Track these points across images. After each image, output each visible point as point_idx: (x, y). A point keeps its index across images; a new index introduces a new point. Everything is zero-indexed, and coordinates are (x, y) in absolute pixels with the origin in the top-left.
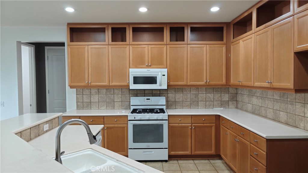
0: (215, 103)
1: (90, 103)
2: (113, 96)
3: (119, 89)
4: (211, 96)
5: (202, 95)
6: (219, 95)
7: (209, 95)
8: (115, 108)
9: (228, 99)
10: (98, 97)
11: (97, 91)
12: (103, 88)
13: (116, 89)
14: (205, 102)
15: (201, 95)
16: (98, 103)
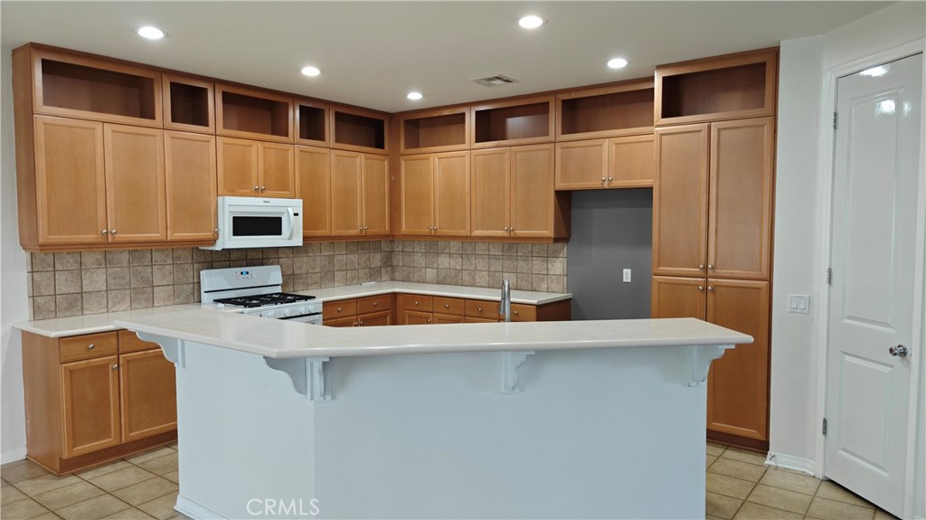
0: (362, 272)
1: (79, 296)
2: (149, 270)
3: (166, 249)
4: (354, 258)
5: (342, 258)
6: (367, 256)
7: (351, 256)
8: (155, 304)
9: (379, 264)
10: (104, 277)
11: (100, 257)
12: (121, 249)
13: (158, 250)
14: (345, 272)
15: (339, 258)
16: (105, 294)
